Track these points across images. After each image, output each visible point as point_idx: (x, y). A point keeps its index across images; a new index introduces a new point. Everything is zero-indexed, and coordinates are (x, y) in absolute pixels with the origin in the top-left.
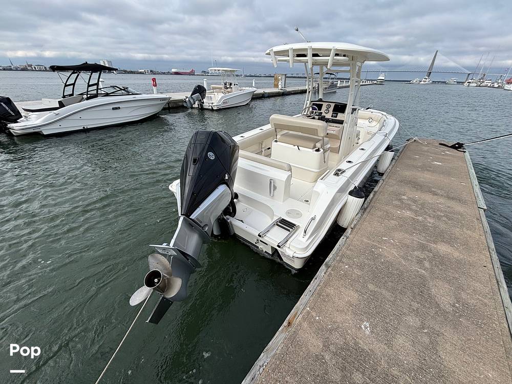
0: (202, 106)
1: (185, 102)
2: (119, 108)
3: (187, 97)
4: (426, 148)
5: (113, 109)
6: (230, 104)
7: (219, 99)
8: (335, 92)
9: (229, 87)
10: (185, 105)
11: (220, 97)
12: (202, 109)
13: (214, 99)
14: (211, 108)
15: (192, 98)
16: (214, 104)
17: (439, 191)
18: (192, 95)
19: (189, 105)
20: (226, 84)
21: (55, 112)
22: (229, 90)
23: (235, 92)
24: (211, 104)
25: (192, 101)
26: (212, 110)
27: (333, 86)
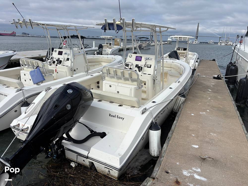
7: (111, 51)
18: (99, 49)
27: (149, 45)
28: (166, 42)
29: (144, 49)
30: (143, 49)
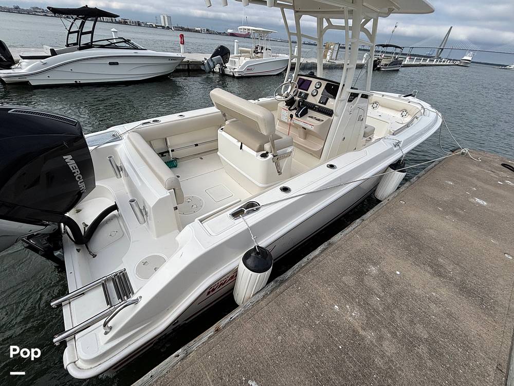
0: (223, 71)
1: (203, 64)
2: (117, 64)
3: (205, 59)
4: (474, 169)
5: (110, 64)
6: (256, 71)
7: (242, 65)
8: (398, 70)
9: (260, 51)
10: (202, 67)
11: (244, 62)
12: (223, 74)
13: (238, 64)
14: (232, 74)
15: (212, 60)
16: (236, 70)
17: (450, 268)
18: (212, 57)
19: (207, 69)
20: (257, 48)
21: (42, 60)
22: (259, 55)
23: (267, 57)
24: (232, 70)
25: (211, 64)
26: (233, 77)
27: (397, 63)
28: (458, 63)
29: (382, 69)
30: (379, 69)
